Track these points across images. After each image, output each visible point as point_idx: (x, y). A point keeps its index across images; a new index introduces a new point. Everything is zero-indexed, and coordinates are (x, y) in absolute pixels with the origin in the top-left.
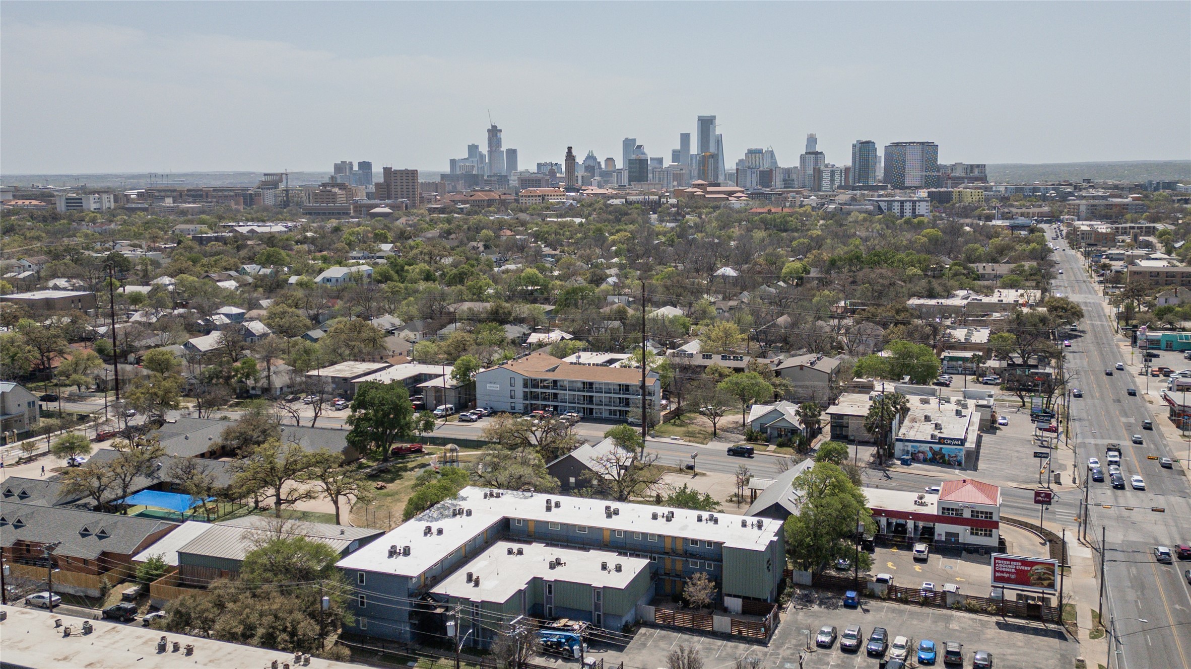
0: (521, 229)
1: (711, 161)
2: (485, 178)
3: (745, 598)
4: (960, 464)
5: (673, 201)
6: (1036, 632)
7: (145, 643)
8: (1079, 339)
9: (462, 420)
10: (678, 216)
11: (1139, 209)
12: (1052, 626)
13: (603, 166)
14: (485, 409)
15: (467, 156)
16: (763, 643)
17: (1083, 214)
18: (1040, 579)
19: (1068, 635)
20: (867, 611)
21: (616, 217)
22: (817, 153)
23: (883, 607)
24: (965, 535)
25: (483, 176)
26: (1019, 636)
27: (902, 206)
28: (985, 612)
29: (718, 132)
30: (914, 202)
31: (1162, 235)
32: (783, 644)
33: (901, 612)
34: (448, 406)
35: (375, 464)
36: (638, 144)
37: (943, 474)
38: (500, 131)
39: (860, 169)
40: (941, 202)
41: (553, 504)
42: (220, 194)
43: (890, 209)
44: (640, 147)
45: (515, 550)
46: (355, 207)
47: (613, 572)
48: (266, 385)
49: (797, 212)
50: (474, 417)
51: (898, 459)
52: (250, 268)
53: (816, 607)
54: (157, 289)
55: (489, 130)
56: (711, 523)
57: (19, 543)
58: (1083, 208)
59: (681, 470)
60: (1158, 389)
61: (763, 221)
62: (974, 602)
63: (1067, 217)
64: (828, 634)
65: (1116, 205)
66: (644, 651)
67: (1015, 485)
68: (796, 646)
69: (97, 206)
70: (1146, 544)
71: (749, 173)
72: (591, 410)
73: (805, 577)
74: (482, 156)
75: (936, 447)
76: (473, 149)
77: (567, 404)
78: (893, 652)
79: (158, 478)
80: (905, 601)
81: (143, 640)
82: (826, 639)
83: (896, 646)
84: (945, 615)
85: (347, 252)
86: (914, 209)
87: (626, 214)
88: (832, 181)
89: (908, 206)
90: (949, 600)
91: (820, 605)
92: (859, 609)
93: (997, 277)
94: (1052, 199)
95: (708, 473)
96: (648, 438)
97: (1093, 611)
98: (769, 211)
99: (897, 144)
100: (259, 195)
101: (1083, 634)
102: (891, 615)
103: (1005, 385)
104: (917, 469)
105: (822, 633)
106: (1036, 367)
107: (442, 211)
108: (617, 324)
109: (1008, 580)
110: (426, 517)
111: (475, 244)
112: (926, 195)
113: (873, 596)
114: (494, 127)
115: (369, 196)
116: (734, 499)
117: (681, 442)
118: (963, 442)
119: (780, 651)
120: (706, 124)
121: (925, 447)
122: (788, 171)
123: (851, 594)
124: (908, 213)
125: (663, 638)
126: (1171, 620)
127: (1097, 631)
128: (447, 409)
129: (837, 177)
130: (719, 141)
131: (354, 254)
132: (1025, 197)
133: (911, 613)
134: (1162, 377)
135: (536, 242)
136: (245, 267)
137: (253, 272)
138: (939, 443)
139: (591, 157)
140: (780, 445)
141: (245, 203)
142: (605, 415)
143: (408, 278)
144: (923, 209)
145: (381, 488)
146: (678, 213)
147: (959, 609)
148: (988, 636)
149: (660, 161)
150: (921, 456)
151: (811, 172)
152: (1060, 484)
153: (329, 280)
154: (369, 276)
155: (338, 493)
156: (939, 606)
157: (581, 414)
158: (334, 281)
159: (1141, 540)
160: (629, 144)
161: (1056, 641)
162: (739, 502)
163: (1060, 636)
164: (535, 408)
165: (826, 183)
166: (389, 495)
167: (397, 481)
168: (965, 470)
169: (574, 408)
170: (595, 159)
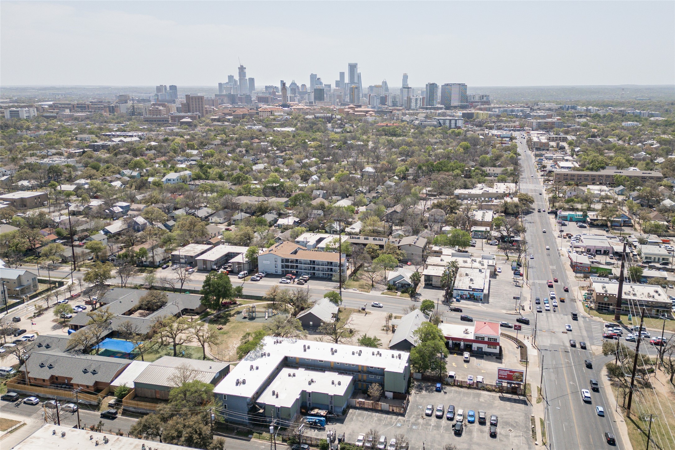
0: (263, 137)
1: (356, 90)
2: (239, 96)
3: (394, 392)
4: (481, 300)
5: (338, 117)
6: (515, 401)
7: (135, 447)
8: (532, 214)
9: (252, 280)
10: (341, 126)
11: (560, 125)
12: (521, 397)
13: (300, 88)
14: (263, 273)
15: (227, 81)
16: (403, 415)
17: (534, 127)
18: (517, 378)
19: (528, 402)
20: (445, 393)
21: (310, 126)
22: (409, 88)
23: (452, 390)
24: (485, 348)
25: (237, 95)
26: (508, 404)
27: (450, 122)
28: (494, 391)
29: (358, 72)
30: (456, 120)
31: (570, 144)
32: (411, 415)
33: (459, 393)
34: (245, 272)
35: (215, 312)
36: (318, 77)
37: (474, 307)
38: (245, 68)
39: (429, 97)
40: (468, 118)
41: (307, 347)
42: (96, 106)
43: (444, 124)
44: (319, 79)
45: (292, 375)
46: (171, 117)
47: (337, 385)
48: (152, 261)
49: (400, 126)
50: (258, 278)
51: (455, 298)
52: (127, 172)
53: (424, 392)
54: (79, 187)
55: (239, 68)
56: (378, 356)
57: (52, 377)
58: (534, 124)
59: (359, 311)
60: (566, 247)
61: (384, 130)
62: (490, 387)
63: (527, 128)
64: (430, 409)
65: (550, 123)
66: (352, 423)
67: (504, 311)
68: (417, 415)
69: (28, 115)
70: (560, 345)
71: (375, 98)
72: (314, 273)
73: (419, 376)
74: (236, 81)
75: (471, 293)
76: (231, 77)
77: (303, 271)
78: (458, 418)
79: (111, 329)
80: (461, 387)
81: (133, 445)
82: (429, 412)
83: (459, 415)
84: (478, 394)
85: (175, 157)
86: (456, 124)
87: (315, 124)
88: (416, 103)
89: (453, 122)
90: (480, 385)
91: (426, 390)
92: (442, 392)
93: (495, 175)
94: (521, 117)
95: (372, 312)
96: (342, 290)
97: (538, 387)
98: (387, 125)
99: (447, 85)
100: (117, 107)
101: (534, 400)
102: (456, 395)
103: (500, 246)
104: (463, 304)
105: (428, 409)
106: (513, 237)
107: (218, 120)
108: (320, 212)
109: (504, 379)
110: (249, 358)
111: (241, 149)
112: (461, 114)
113: (448, 384)
114: (242, 66)
115: (178, 110)
116: (385, 328)
117: (357, 292)
118: (482, 290)
119: (410, 419)
120: (353, 68)
121: (466, 293)
122: (394, 98)
123: (438, 385)
124: (453, 126)
125: (359, 415)
126: (569, 391)
127: (539, 399)
128: (244, 274)
129: (418, 102)
130: (359, 76)
131: (179, 158)
132: (508, 115)
133: (464, 394)
134: (568, 239)
135: (271, 146)
136: (124, 171)
137: (128, 174)
138: (473, 291)
139: (293, 84)
140: (403, 292)
141: (110, 111)
142: (321, 275)
143: (210, 177)
144: (460, 123)
145: (221, 329)
146: (341, 124)
147: (484, 390)
148: (496, 405)
149: (329, 86)
150: (465, 296)
151: (406, 99)
152: (524, 310)
153: (169, 180)
154: (190, 176)
155: (204, 342)
156: (475, 388)
157: (310, 276)
158: (172, 180)
159: (557, 344)
160: (314, 78)
161: (523, 405)
162: (387, 331)
163: (524, 402)
164: (287, 272)
165: (413, 105)
166: (225, 334)
167: (228, 324)
168: (484, 303)
169: (306, 273)
170: (296, 84)
